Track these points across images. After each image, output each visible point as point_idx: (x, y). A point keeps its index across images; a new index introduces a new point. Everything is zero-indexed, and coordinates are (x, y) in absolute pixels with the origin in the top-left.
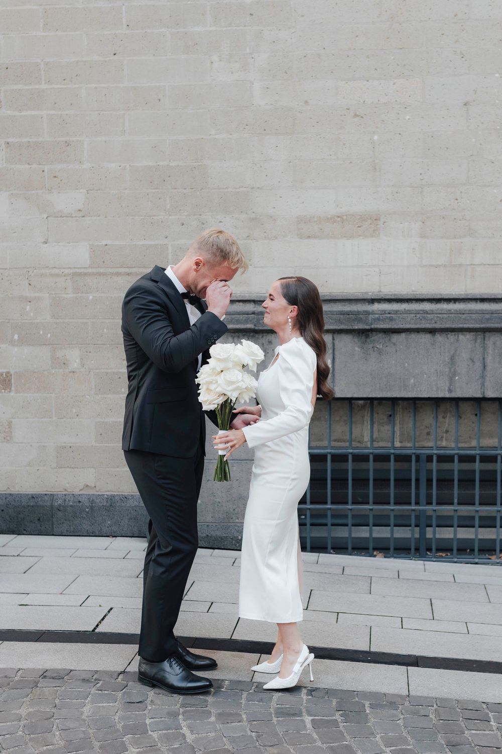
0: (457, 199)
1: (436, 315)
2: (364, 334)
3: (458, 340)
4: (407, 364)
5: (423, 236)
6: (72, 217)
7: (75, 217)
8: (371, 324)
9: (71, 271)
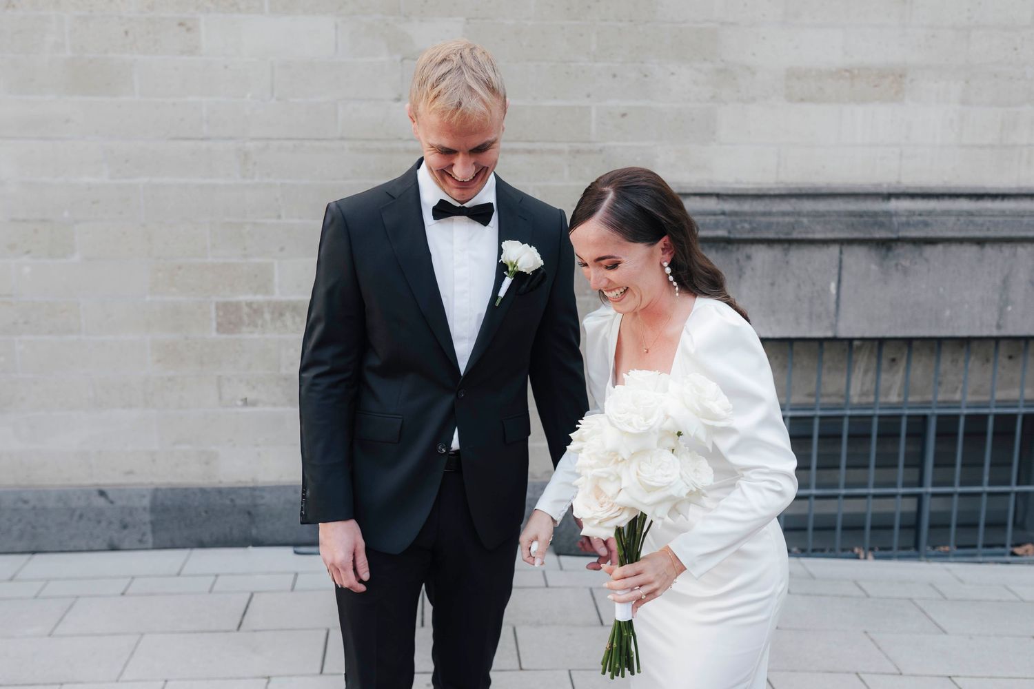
0: (1016, 49)
1: (987, 219)
2: (885, 245)
3: (1015, 255)
4: (941, 290)
5: (964, 102)
8: (898, 231)
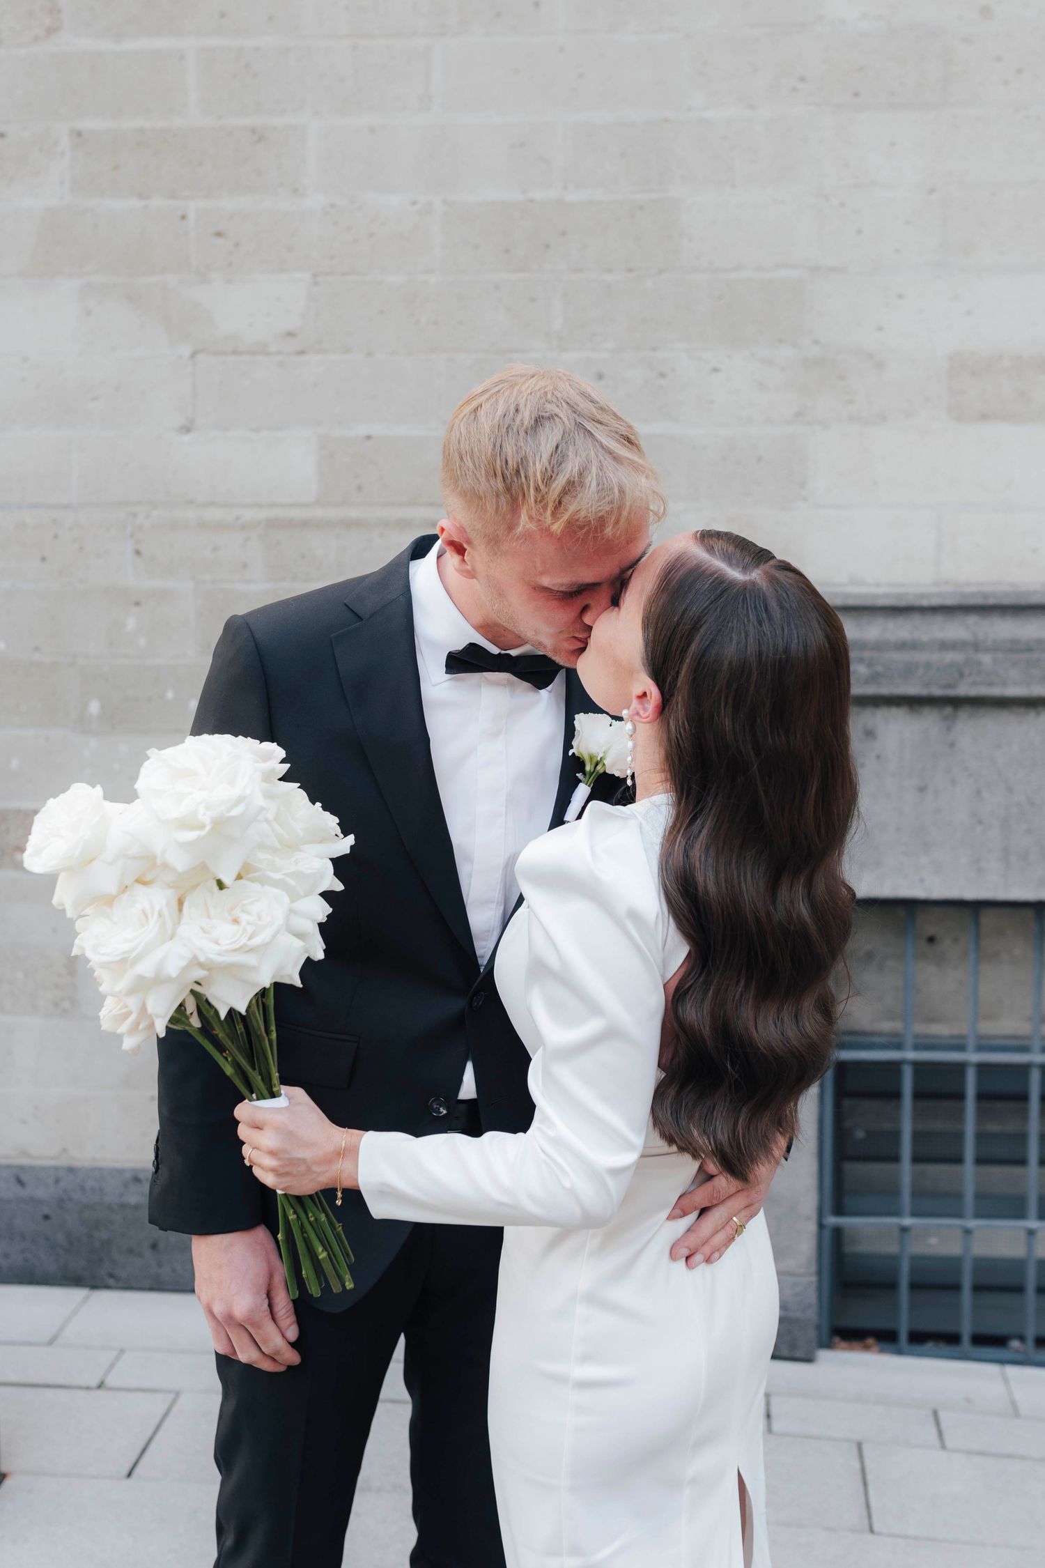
6: (268, 354)
7: (279, 353)
9: (262, 514)
